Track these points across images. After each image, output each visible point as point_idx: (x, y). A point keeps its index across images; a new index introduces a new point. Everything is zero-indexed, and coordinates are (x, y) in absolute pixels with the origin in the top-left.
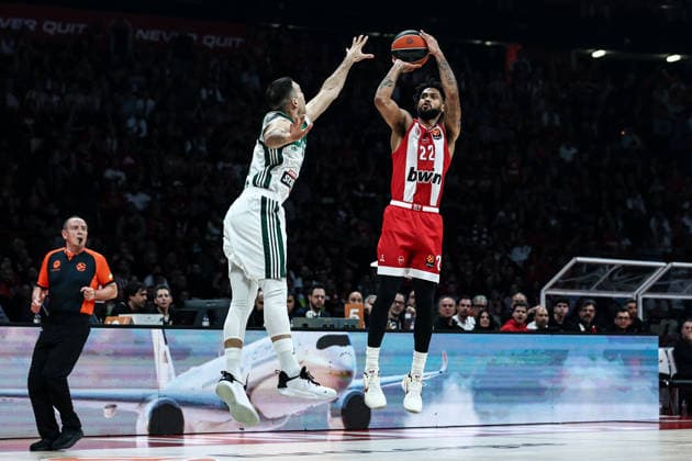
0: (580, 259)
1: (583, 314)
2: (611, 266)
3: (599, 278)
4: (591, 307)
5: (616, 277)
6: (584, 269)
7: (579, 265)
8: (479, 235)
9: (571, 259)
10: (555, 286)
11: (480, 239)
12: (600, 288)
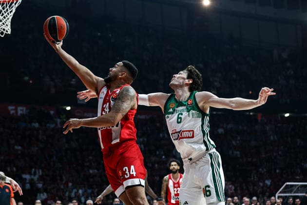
0: (288, 183)
1: (289, 202)
2: (298, 185)
3: (294, 190)
4: (291, 199)
5: (299, 189)
6: (289, 187)
7: (287, 185)
8: (254, 177)
9: (285, 183)
10: (280, 193)
11: (254, 179)
12: (295, 192)
